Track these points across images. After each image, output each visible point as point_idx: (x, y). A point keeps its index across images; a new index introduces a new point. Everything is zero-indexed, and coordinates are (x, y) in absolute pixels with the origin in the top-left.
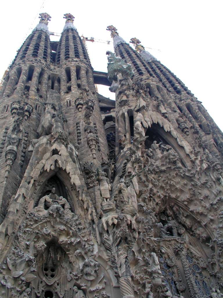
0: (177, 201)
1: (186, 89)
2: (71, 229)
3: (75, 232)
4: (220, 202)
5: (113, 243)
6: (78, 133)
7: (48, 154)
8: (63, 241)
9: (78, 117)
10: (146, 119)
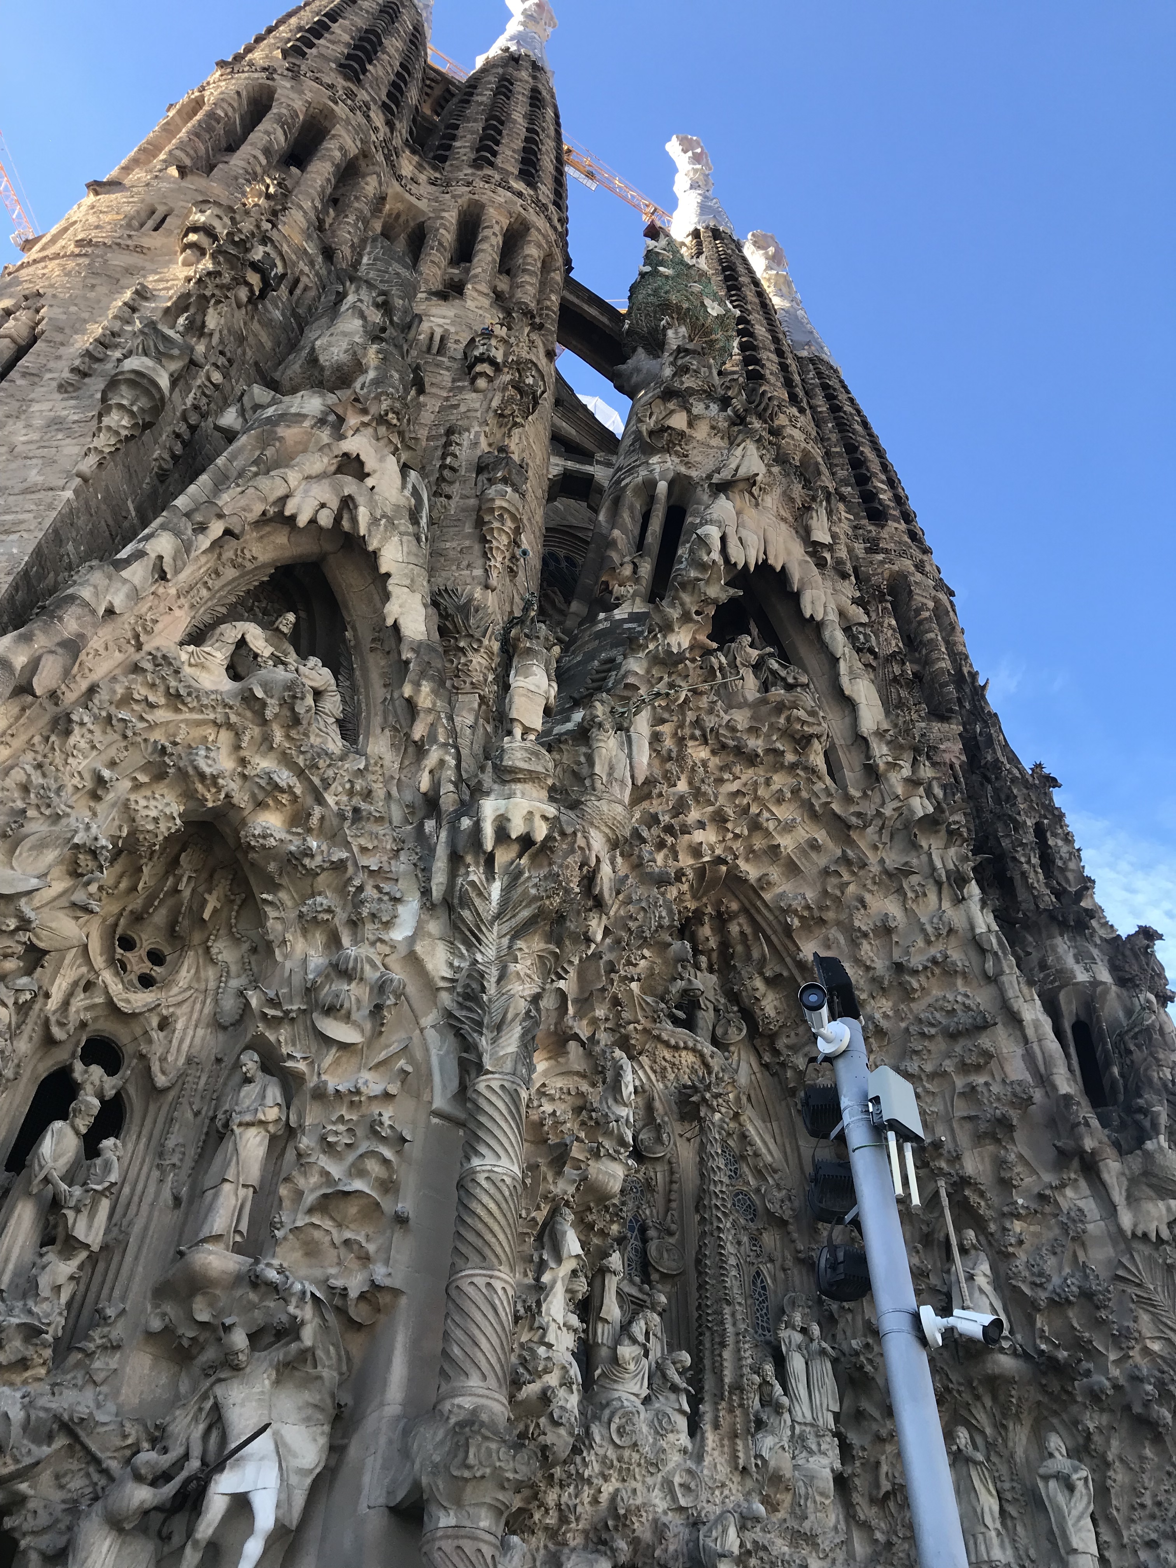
0: (759, 903)
1: (908, 517)
2: (320, 800)
3: (335, 821)
4: (937, 971)
5: (498, 916)
6: (443, 467)
7: (319, 463)
8: (264, 837)
9: (463, 409)
10: (744, 533)
